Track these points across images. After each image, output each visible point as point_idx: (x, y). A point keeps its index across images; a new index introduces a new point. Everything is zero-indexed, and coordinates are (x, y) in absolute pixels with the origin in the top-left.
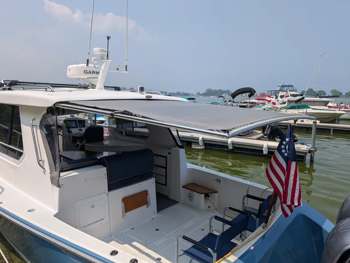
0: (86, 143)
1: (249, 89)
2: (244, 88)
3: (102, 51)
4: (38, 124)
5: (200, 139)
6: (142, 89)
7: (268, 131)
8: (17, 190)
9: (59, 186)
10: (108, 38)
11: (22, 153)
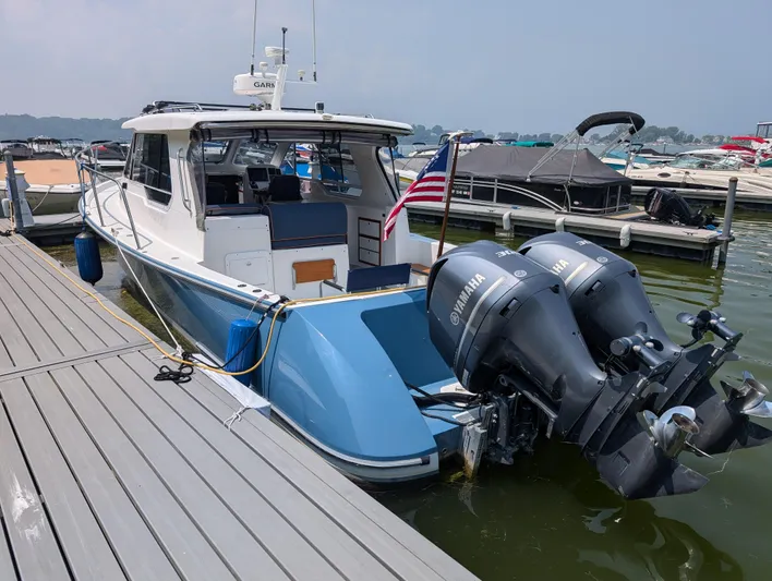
0: (273, 200)
1: (622, 116)
2: (607, 114)
3: (276, 51)
4: (185, 155)
5: (506, 216)
6: (321, 107)
7: (655, 206)
8: (166, 244)
9: (204, 230)
10: (284, 31)
11: (170, 197)
